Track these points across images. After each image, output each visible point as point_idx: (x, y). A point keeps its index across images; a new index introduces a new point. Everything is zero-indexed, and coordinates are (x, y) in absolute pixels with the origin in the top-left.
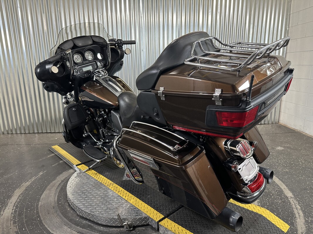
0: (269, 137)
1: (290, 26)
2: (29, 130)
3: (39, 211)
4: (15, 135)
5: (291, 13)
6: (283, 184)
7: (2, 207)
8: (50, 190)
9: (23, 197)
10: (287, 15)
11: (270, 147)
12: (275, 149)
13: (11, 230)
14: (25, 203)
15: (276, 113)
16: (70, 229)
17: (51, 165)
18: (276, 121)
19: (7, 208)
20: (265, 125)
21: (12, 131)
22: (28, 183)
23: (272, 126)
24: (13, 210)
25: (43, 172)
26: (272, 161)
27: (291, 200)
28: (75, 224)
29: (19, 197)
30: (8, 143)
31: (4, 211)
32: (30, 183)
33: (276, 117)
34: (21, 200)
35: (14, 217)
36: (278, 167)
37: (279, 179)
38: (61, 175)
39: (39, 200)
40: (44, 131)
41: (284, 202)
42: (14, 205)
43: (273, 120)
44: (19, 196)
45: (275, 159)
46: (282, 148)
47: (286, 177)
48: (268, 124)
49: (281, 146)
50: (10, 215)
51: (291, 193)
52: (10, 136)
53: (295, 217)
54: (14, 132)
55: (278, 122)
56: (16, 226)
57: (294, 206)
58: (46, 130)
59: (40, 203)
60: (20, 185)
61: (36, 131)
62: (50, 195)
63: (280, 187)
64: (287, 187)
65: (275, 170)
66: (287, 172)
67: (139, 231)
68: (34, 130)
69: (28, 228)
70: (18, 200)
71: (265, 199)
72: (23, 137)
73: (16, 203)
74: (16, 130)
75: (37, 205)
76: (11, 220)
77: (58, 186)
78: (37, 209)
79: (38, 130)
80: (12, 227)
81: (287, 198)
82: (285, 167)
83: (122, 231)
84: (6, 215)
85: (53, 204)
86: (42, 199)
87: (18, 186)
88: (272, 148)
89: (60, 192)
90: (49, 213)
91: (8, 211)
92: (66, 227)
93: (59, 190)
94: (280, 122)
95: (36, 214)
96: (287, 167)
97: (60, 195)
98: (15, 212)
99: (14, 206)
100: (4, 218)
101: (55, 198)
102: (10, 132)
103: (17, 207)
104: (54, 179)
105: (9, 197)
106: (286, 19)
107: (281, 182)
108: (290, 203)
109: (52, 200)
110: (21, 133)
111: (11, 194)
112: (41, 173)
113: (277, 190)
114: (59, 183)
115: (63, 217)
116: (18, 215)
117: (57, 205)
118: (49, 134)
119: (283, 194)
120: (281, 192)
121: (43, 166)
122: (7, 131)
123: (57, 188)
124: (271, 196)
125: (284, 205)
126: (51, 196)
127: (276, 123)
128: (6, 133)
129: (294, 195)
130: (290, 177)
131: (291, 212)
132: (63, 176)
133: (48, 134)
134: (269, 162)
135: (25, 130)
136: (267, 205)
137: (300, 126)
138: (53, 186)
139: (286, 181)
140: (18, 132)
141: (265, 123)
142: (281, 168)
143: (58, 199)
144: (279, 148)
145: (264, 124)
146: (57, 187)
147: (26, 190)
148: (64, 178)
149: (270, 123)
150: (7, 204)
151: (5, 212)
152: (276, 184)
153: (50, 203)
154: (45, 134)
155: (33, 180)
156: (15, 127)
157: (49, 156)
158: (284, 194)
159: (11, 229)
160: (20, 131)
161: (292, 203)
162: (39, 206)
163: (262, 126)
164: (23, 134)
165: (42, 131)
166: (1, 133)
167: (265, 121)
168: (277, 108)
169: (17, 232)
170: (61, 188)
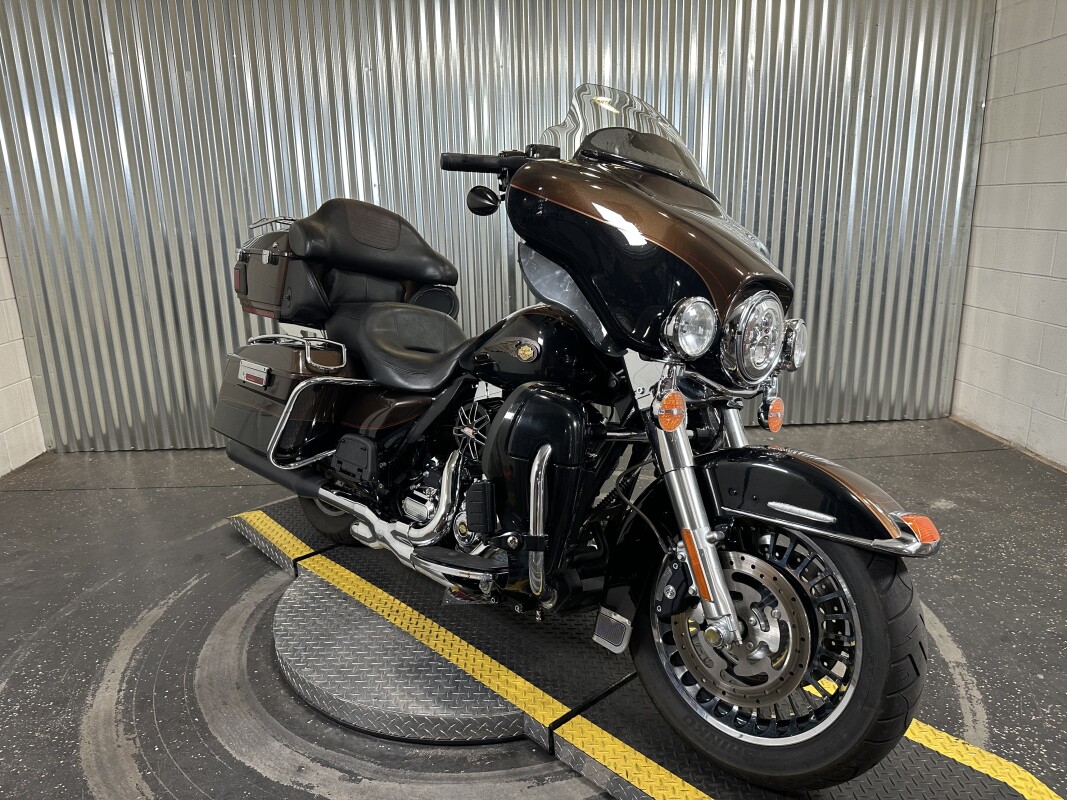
0: (912, 465)
1: (991, 96)
2: (147, 442)
3: (197, 696)
4: (103, 457)
5: (996, 52)
6: (938, 621)
7: (88, 682)
8: (223, 632)
9: (145, 653)
10: (981, 58)
11: (910, 501)
12: (929, 506)
13: (121, 750)
14: (154, 673)
15: (943, 384)
16: (288, 751)
17: (222, 555)
18: (940, 409)
19: (103, 686)
20: (905, 425)
21: (93, 442)
22: (158, 612)
23: (926, 427)
24: (122, 693)
25: (199, 577)
27: (956, 673)
28: (303, 736)
29: (133, 655)
30: (84, 483)
31: (93, 695)
32: (161, 612)
33: (941, 396)
34: (140, 662)
35: (126, 712)
36: (928, 568)
38: (254, 588)
39: (193, 664)
40: (194, 442)
41: (933, 677)
42: (123, 677)
43: (930, 407)
44: (135, 651)
46: (952, 505)
47: (950, 600)
48: (916, 420)
49: (948, 498)
50: (114, 707)
51: (960, 652)
52: (88, 459)
53: (962, 725)
54: (100, 447)
55: (950, 413)
56: (134, 739)
57: (962, 692)
58: (201, 442)
59: (197, 671)
60: (134, 618)
61: (168, 445)
62: (227, 647)
64: (949, 631)
65: (919, 577)
66: (955, 583)
67: (489, 759)
68: (161, 442)
69: (168, 744)
70: (133, 663)
72: (129, 463)
73: (128, 673)
74: (106, 439)
75: (191, 679)
76: (118, 722)
77: (247, 622)
78: (191, 690)
79: (174, 442)
80: (122, 740)
81: (945, 664)
82: (953, 566)
83: (441, 756)
84: (102, 706)
85: (235, 676)
86: (203, 660)
87: (128, 621)
88: (919, 504)
89: (253, 639)
90: (225, 703)
91: (107, 694)
92: (277, 745)
93: (250, 634)
94: (954, 412)
95: (190, 706)
96: (958, 566)
97: (253, 648)
98: (128, 697)
99: (122, 681)
100: (97, 717)
101: (239, 659)
102: (87, 448)
103: (130, 682)
104: (235, 600)
105: (106, 654)
106: (979, 73)
108: (952, 681)
109: (231, 663)
110: (122, 451)
111: (110, 646)
112: (194, 582)
114: (250, 611)
115: (268, 715)
116: (137, 707)
117: (247, 677)
118: (211, 455)
119: (935, 652)
121: (199, 558)
122: (80, 444)
123: (245, 628)
125: (931, 687)
126: (229, 651)
127: (941, 417)
128: (74, 448)
129: (968, 657)
130: (964, 599)
131: (950, 708)
132: (261, 592)
133: (205, 452)
135: (133, 441)
137: (1019, 428)
138: (233, 621)
139: (949, 612)
140: (114, 447)
141: (906, 417)
142: (939, 570)
143: (248, 660)
144: (942, 504)
145: (903, 420)
146: (243, 624)
147: (153, 631)
148: (263, 596)
149: (922, 415)
150: (102, 675)
151: (97, 699)
153: (226, 673)
154: (197, 455)
155: (171, 601)
156: (104, 431)
157: (213, 527)
158: (937, 653)
159: (119, 746)
160: (120, 442)
161: (958, 680)
162: (195, 682)
163: (895, 426)
164: (130, 453)
165: (187, 443)
166: (61, 450)
167: (904, 411)
168: (944, 368)
169: (137, 757)
170: (258, 629)
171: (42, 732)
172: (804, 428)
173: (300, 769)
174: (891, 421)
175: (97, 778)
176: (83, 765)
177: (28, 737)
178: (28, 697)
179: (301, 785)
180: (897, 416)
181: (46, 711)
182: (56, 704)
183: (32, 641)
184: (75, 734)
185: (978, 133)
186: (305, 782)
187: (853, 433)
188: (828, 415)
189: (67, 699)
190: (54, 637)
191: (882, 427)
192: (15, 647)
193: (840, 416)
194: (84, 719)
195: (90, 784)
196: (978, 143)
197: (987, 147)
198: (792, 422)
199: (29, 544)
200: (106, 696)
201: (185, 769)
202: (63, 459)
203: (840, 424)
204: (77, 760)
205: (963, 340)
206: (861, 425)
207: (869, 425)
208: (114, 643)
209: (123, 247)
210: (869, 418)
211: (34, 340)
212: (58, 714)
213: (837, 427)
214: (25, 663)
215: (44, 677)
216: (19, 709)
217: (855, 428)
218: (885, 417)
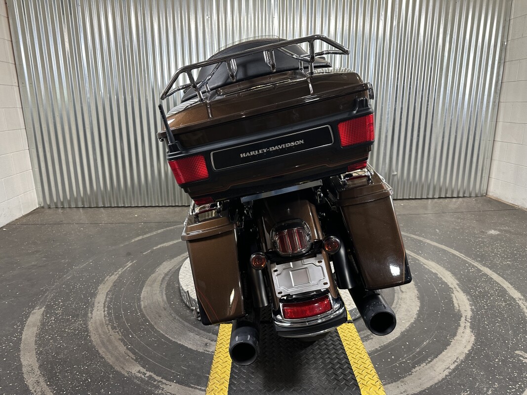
0: (473, 216)
1: (510, 39)
2: (90, 203)
3: (145, 313)
4: (68, 210)
5: (512, 17)
6: (505, 281)
7: (87, 307)
8: (151, 286)
9: (113, 295)
10: (505, 20)
11: (477, 231)
12: (487, 233)
13: (112, 337)
14: (120, 303)
15: (483, 179)
16: (198, 337)
17: (141, 252)
18: (482, 192)
19: (95, 309)
20: (465, 199)
21: (62, 203)
22: (114, 277)
23: (476, 200)
24: (106, 312)
25: (132, 262)
26: (484, 250)
27: (520, 303)
30: (62, 221)
31: (91, 313)
32: (116, 277)
33: (482, 185)
34: (111, 298)
35: (110, 320)
36: (494, 259)
37: (499, 274)
38: (161, 267)
39: (139, 299)
40: (114, 203)
41: (509, 305)
42: (105, 305)
43: (477, 191)
44: (107, 294)
45: (488, 247)
46: (497, 233)
47: (509, 272)
48: (470, 197)
49: (495, 230)
50: (103, 318)
51: (519, 294)
52: (60, 211)
54: (66, 205)
55: (486, 194)
56: (118, 332)
58: (117, 204)
59: (142, 303)
60: (103, 280)
61: (101, 205)
62: (154, 292)
63: (500, 285)
64: (512, 285)
65: (491, 263)
66: (509, 265)
68: (97, 203)
69: (136, 334)
70: (108, 299)
71: (481, 301)
72: (82, 213)
73: (107, 303)
74: (69, 202)
75: (139, 306)
76: (107, 325)
77: (162, 281)
78: (141, 311)
79: (104, 203)
80: (112, 333)
81: (514, 299)
84: (97, 318)
85: (162, 304)
86: (144, 298)
87: (101, 281)
88: (481, 232)
89: (167, 289)
90: (160, 316)
92: (192, 334)
93: (165, 286)
94: (488, 193)
95: (142, 318)
96: (507, 258)
97: (168, 292)
98: (109, 314)
99: (104, 307)
100: (95, 323)
101: (162, 297)
102: (59, 205)
103: (109, 308)
104: (153, 272)
105: (94, 295)
106: (504, 27)
107: (501, 278)
108: (519, 306)
109: (159, 299)
110: (77, 208)
111: (94, 292)
112: (129, 264)
113: (497, 290)
114: (162, 276)
115: (183, 321)
116: (115, 318)
117: (168, 305)
118: (123, 210)
119: (507, 294)
120: (503, 292)
121: (129, 254)
123: (161, 284)
124: (489, 298)
125: (510, 309)
126: (156, 294)
127: (482, 196)
128: (53, 206)
129: (524, 296)
130: (515, 272)
131: (522, 317)
132: (166, 268)
133: (120, 208)
134: (478, 251)
135: (83, 203)
136: (485, 309)
137: (523, 199)
138: (155, 281)
139: (509, 277)
140: (73, 206)
141: (465, 195)
142: (499, 260)
143: (166, 297)
144: (493, 232)
145: (464, 197)
146: (160, 282)
147: (114, 286)
149: (473, 195)
150: (93, 304)
151: (94, 315)
152: (495, 281)
153: (157, 303)
154: (116, 209)
155: (120, 272)
156: (69, 198)
157: (133, 241)
159: (110, 335)
160: (76, 203)
161: (522, 306)
162: (142, 307)
163: (460, 199)
164: (81, 209)
165: (111, 204)
166: (46, 207)
167: (464, 193)
168: (484, 171)
169: (122, 340)
170: (168, 285)
171: (69, 329)
172: (417, 200)
173: (206, 344)
174: (458, 197)
175: (103, 349)
176: (94, 343)
177: (63, 331)
178: (57, 314)
179: (209, 351)
180: (461, 195)
181: (68, 320)
182: (73, 317)
183: (53, 290)
184: (87, 330)
185: (503, 57)
186: (211, 350)
187: (441, 202)
188: (428, 194)
189: (78, 315)
190: (64, 288)
191: (454, 200)
192: (45, 292)
193: (434, 194)
194: (89, 323)
195: (100, 351)
196: (503, 61)
197: (507, 64)
198: (411, 197)
199: (40, 247)
200: (98, 313)
201: (147, 345)
202: (47, 211)
203: (433, 198)
204: (91, 341)
205: (493, 158)
206: (444, 199)
207: (448, 199)
208: (96, 290)
209: (81, 104)
210: (448, 196)
211: (34, 151)
212: (75, 321)
213: (433, 200)
214: (52, 299)
215: (64, 305)
216: (54, 319)
217: (441, 200)
218: (455, 195)
